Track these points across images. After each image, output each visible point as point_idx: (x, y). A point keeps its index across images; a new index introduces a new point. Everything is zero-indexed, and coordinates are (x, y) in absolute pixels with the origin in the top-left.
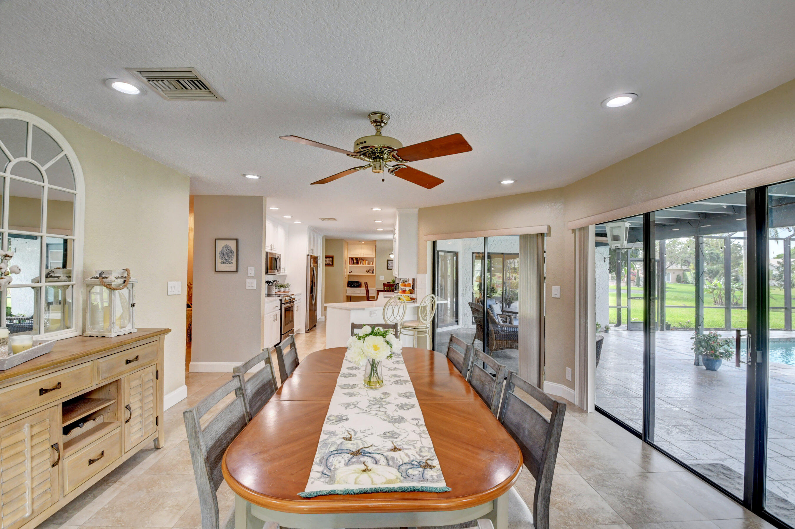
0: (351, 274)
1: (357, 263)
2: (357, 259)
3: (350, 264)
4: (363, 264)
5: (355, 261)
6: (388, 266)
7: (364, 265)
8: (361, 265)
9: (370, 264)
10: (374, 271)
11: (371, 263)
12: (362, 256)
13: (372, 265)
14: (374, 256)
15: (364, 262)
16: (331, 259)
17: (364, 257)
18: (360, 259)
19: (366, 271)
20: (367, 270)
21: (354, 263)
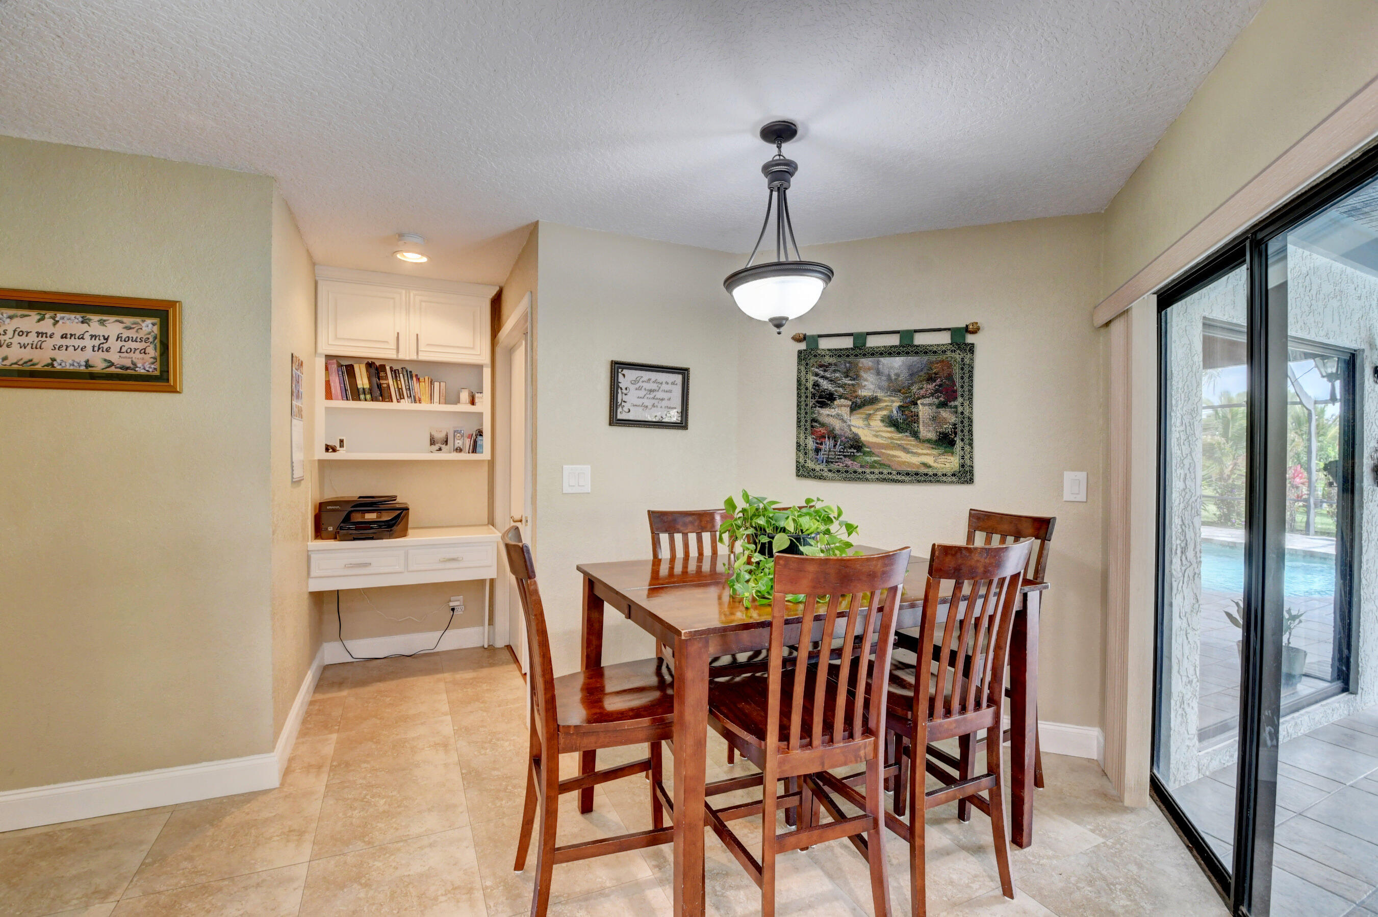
0: (341, 455)
1: (380, 393)
2: (376, 369)
3: (329, 395)
4: (416, 400)
5: (363, 381)
6: (614, 404)
7: (424, 406)
8: (406, 404)
9: (457, 401)
10: (486, 440)
11: (465, 396)
12: (407, 353)
13: (467, 408)
14: (485, 359)
15: (420, 389)
16: (149, 326)
17: (423, 357)
18: (395, 373)
19: (433, 442)
20: (440, 436)
21: (355, 394)
